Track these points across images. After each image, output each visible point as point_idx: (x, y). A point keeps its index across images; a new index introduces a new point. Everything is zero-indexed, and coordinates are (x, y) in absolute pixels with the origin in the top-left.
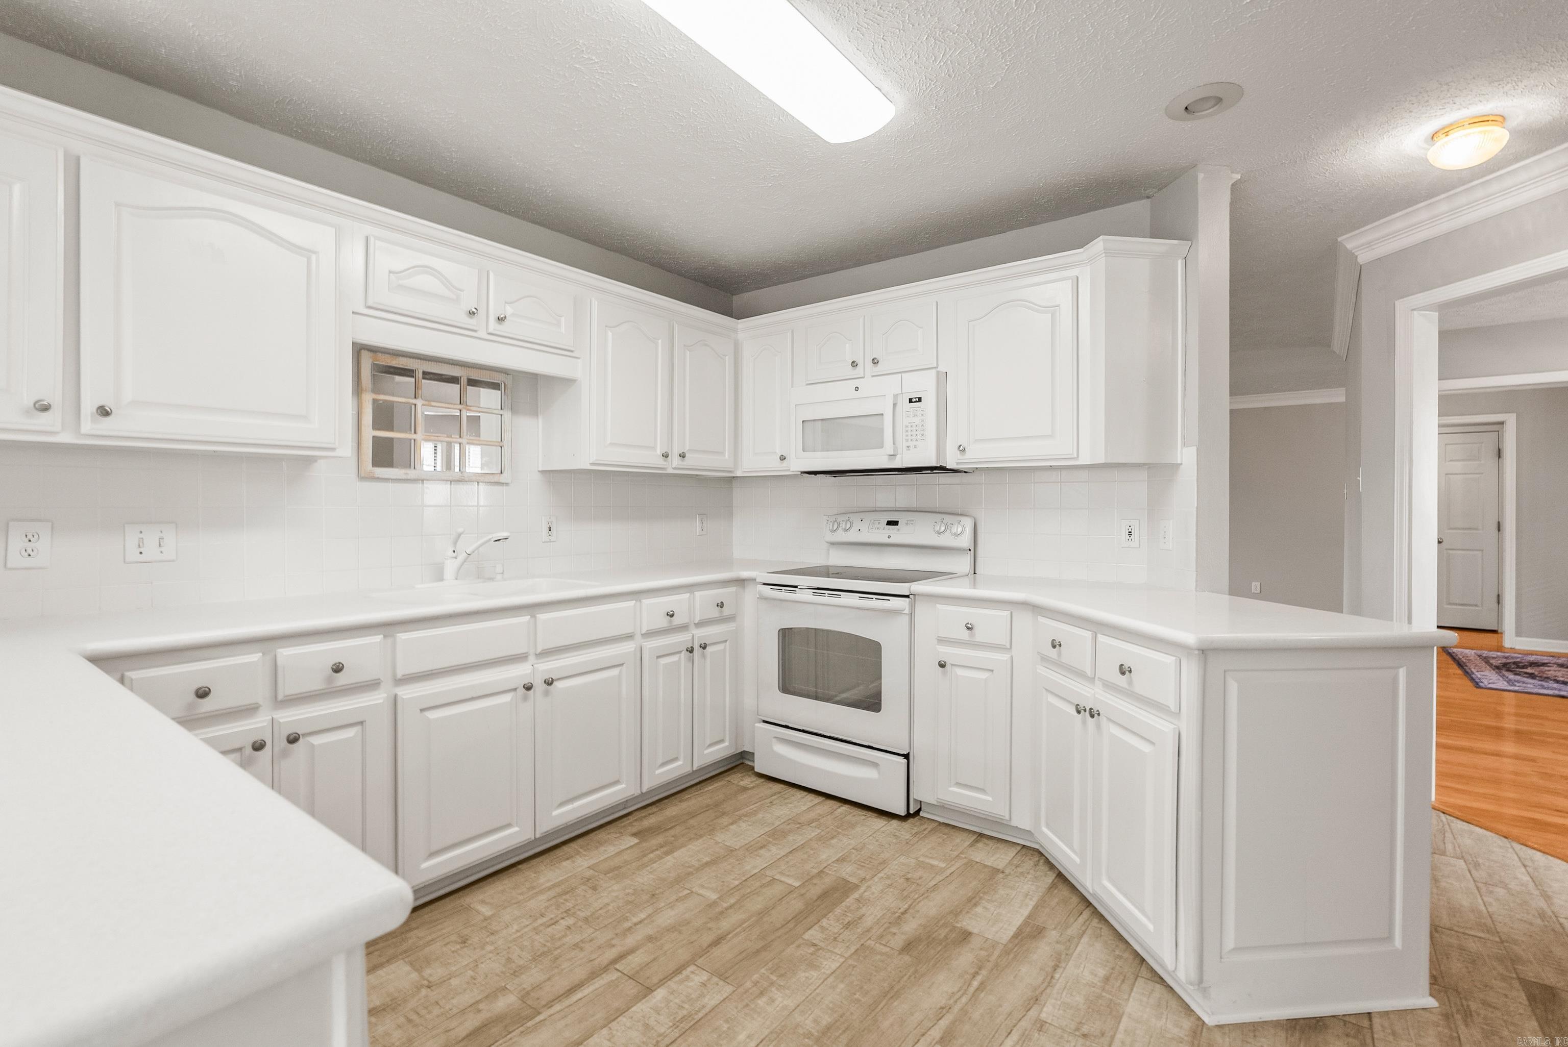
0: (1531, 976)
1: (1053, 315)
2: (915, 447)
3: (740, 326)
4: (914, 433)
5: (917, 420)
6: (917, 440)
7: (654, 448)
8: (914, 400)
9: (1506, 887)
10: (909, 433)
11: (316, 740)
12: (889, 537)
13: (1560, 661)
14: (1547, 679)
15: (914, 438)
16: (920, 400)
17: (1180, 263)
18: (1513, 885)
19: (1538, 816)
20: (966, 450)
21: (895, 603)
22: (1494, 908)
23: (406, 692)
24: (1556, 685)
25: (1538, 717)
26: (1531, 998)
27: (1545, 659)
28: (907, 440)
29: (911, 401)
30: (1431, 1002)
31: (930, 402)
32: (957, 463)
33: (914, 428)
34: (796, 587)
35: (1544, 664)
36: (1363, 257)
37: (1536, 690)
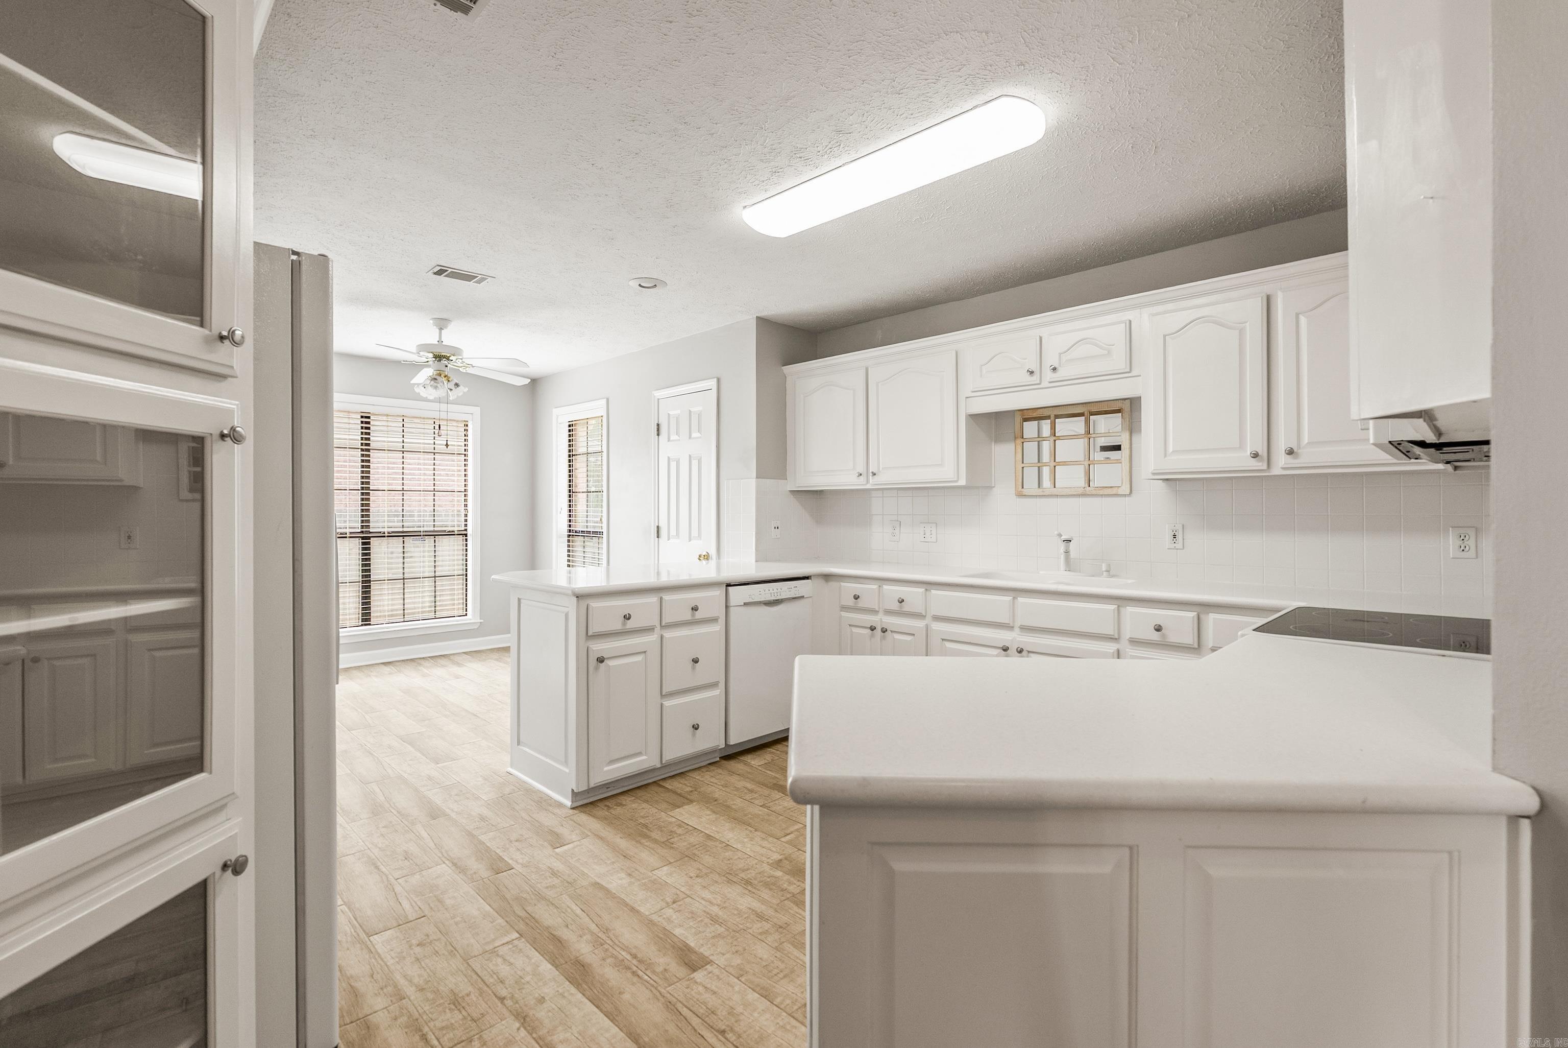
11: (897, 636)
23: (937, 626)
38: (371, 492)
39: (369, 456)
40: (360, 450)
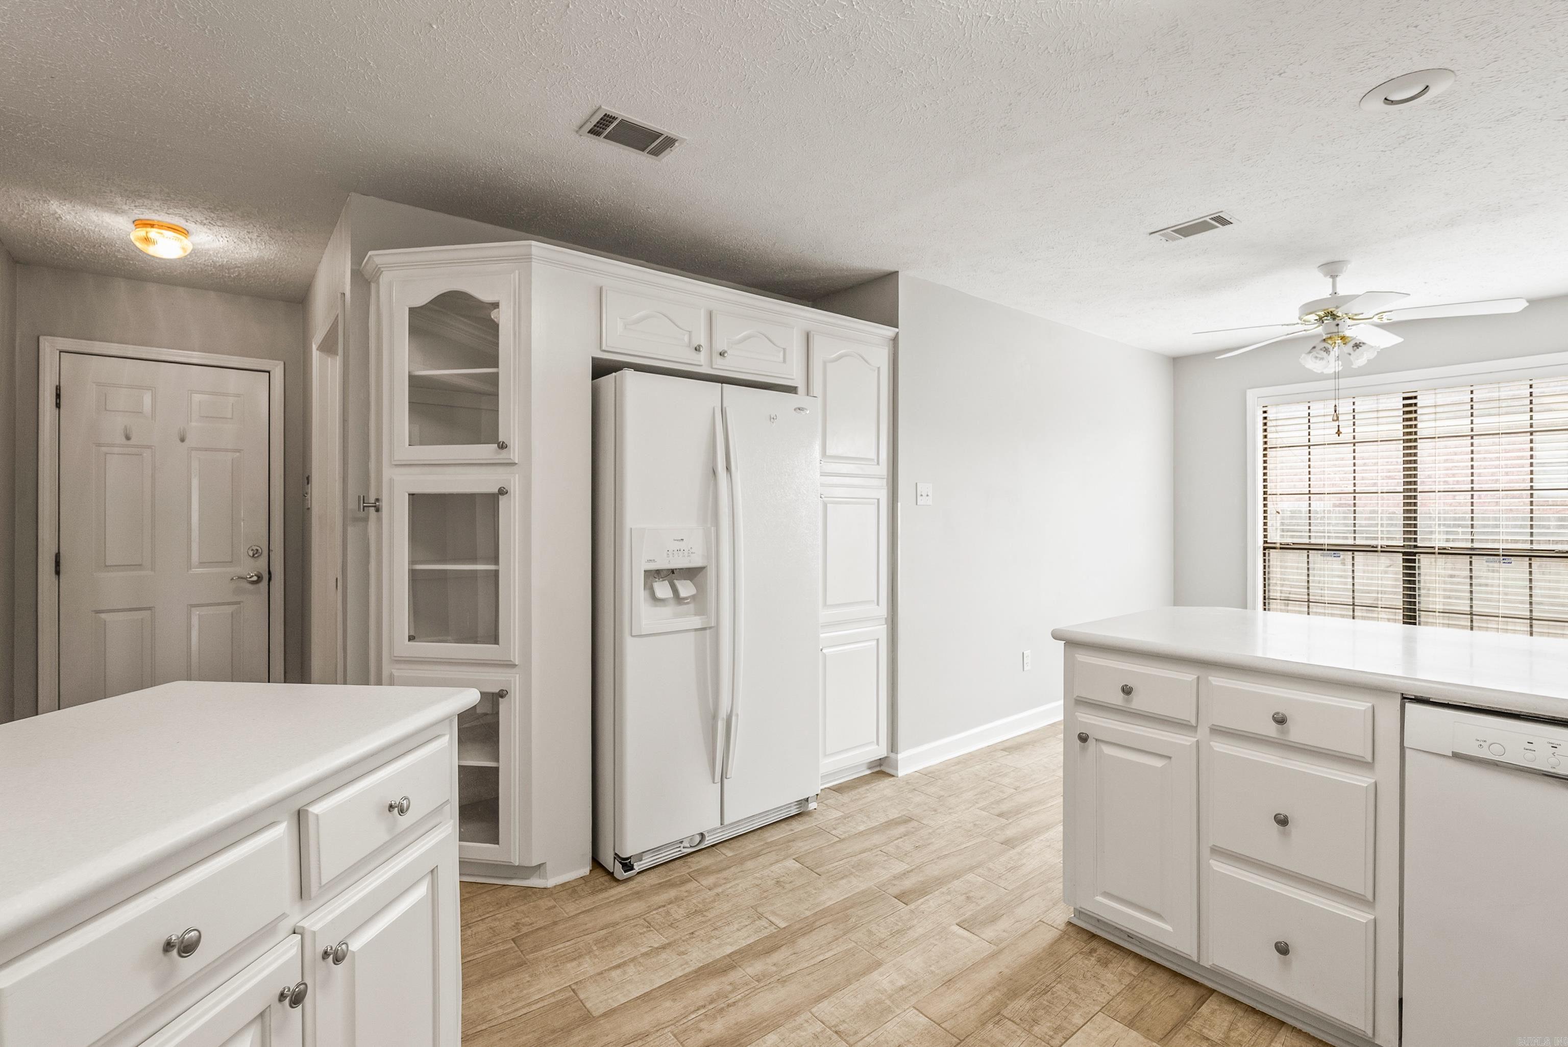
38: (1418, 494)
39: (1415, 447)
40: (1402, 442)
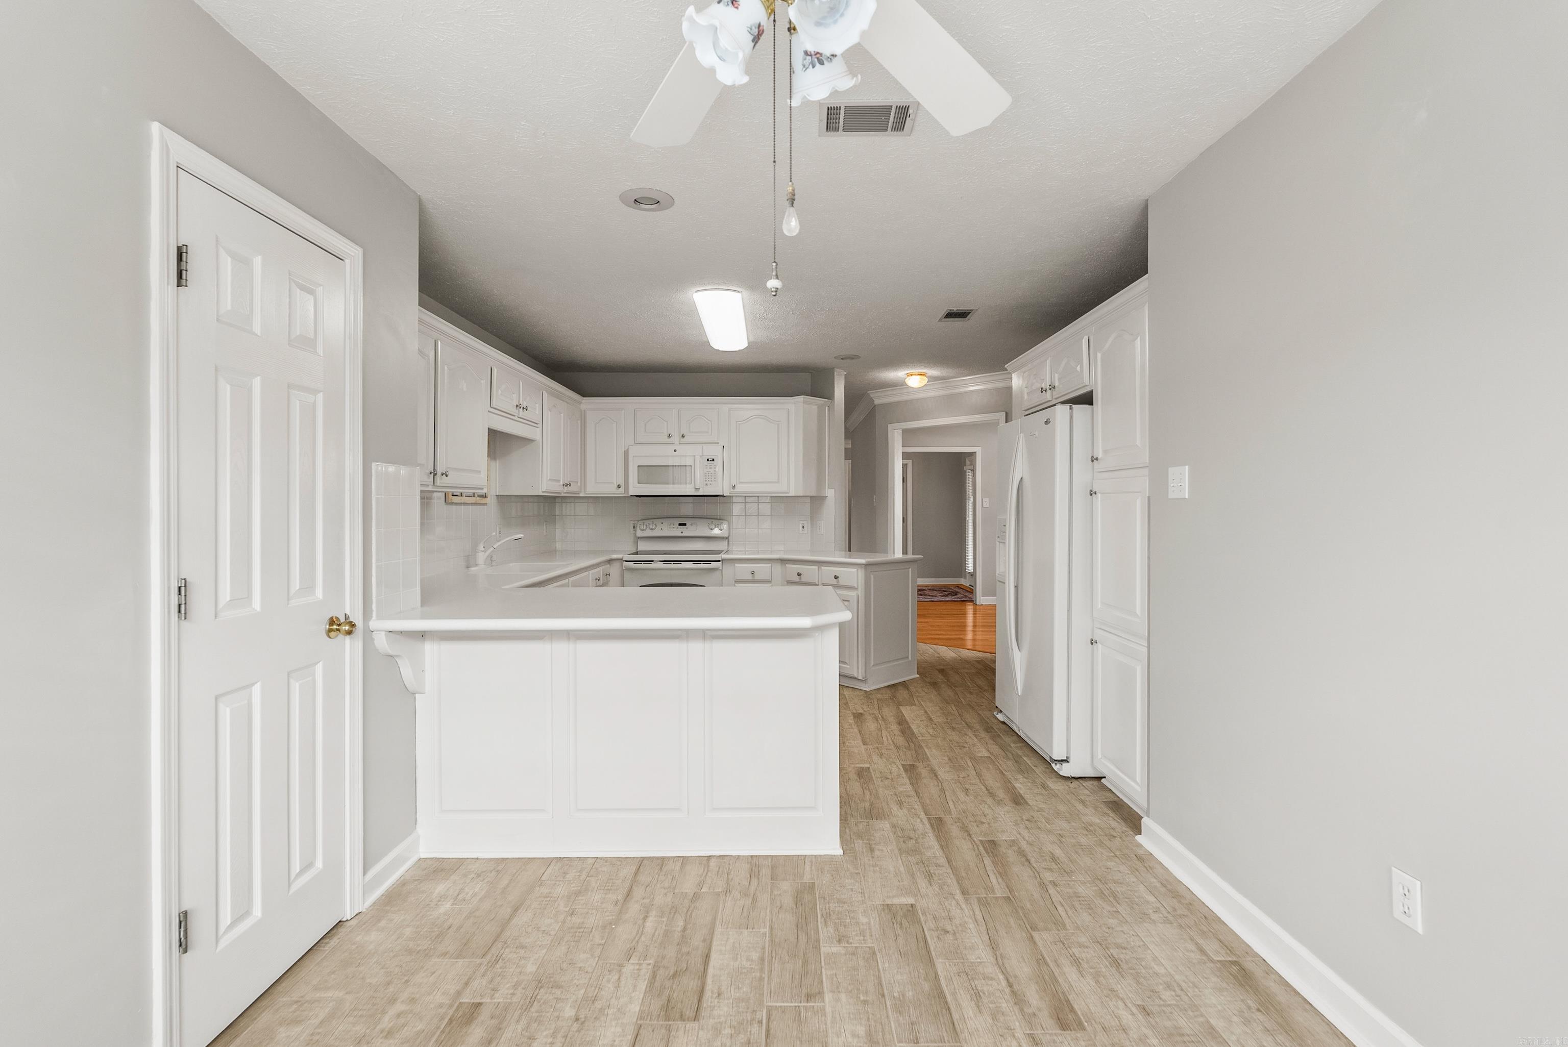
0: (938, 668)
1: (778, 425)
2: (711, 484)
3: (583, 401)
4: (710, 477)
5: (712, 471)
6: (711, 481)
7: (559, 481)
8: (710, 460)
9: (928, 653)
10: (707, 477)
12: (682, 532)
13: (929, 588)
14: (926, 595)
15: (710, 479)
16: (713, 460)
17: (827, 408)
18: (929, 653)
19: (932, 637)
20: (736, 487)
21: (714, 565)
22: (926, 658)
24: (930, 597)
25: (926, 609)
26: (939, 672)
27: (924, 588)
28: (706, 481)
29: (708, 460)
30: (918, 676)
31: (719, 461)
32: (730, 493)
33: (710, 475)
34: (652, 561)
35: (924, 590)
36: (877, 402)
37: (923, 600)
